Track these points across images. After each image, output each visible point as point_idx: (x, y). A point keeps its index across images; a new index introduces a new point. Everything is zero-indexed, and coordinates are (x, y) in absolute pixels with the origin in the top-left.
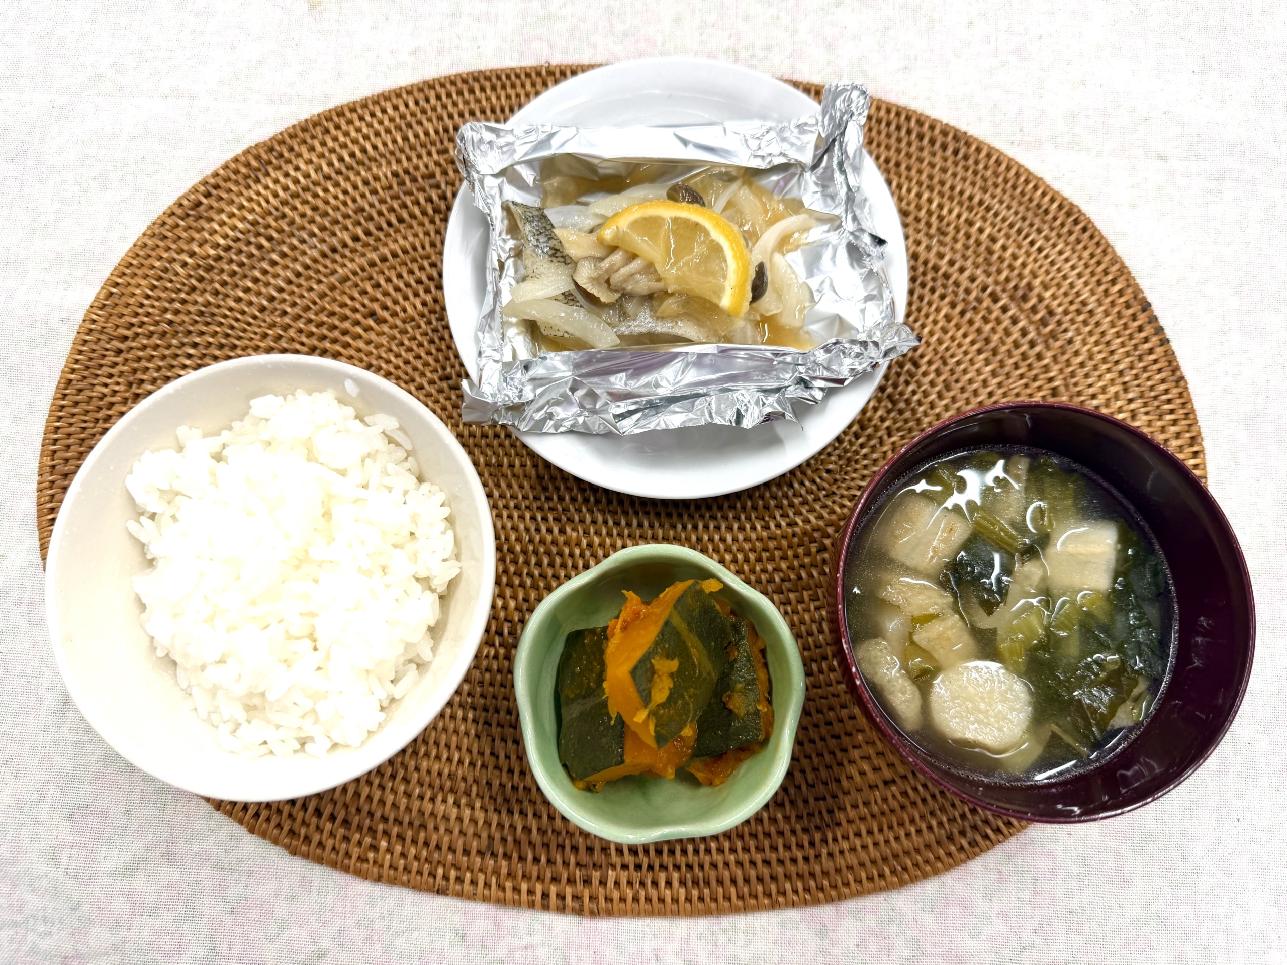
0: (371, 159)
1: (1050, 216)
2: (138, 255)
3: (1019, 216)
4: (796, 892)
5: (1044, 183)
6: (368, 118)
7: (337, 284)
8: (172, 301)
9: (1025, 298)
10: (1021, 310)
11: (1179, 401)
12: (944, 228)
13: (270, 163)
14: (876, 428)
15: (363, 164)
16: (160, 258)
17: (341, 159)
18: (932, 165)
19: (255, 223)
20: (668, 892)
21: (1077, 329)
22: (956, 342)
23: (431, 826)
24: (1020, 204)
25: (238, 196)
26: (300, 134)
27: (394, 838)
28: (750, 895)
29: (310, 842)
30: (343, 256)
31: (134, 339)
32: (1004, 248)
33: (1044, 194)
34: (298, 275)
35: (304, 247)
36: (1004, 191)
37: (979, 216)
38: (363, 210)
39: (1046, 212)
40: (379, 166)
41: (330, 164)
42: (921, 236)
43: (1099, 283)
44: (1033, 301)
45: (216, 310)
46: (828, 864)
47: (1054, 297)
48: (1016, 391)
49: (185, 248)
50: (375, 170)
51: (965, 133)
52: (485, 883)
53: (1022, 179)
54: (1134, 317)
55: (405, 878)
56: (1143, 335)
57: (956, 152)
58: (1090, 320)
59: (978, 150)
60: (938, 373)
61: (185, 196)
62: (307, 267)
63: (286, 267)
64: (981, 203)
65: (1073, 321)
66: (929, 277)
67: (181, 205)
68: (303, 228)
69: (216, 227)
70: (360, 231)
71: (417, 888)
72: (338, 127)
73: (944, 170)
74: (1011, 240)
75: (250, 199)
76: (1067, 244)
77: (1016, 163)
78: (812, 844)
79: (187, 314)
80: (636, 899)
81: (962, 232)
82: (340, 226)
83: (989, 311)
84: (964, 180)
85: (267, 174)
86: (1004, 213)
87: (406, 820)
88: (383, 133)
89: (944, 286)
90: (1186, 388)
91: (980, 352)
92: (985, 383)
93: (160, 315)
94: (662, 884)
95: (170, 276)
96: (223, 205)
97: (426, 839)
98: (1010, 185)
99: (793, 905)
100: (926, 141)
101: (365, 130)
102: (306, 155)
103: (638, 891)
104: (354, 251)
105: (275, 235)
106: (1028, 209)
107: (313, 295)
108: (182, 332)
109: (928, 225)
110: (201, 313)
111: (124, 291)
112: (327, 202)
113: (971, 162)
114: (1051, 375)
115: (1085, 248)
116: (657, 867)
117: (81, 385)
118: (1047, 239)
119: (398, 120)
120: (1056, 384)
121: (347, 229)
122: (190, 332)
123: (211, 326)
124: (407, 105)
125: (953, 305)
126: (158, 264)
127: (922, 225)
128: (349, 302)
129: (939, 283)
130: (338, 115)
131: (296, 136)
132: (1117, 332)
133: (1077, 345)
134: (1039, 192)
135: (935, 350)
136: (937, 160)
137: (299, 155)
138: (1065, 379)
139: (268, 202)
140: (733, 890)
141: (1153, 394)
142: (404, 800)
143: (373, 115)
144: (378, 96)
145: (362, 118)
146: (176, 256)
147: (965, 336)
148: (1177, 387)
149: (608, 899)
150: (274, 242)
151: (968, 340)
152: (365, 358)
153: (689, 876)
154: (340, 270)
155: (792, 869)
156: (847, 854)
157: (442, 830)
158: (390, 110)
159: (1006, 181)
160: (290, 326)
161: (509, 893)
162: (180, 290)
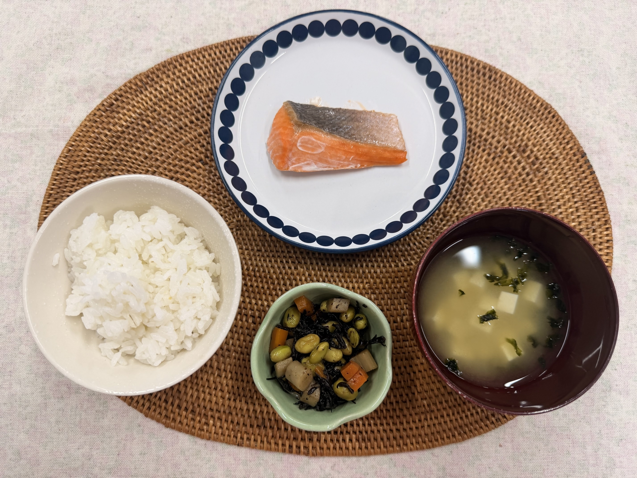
0: (198, 81)
1: (537, 110)
2: (83, 131)
3: (521, 110)
4: (412, 444)
5: (534, 93)
6: (196, 60)
7: (183, 145)
8: (100, 154)
9: (524, 151)
10: (523, 157)
11: (599, 202)
12: (484, 116)
13: (147, 83)
14: (451, 216)
15: (194, 84)
16: (94, 132)
17: (183, 82)
18: (478, 84)
19: (141, 114)
20: (350, 444)
21: (550, 167)
22: (491, 173)
23: (234, 413)
24: (522, 103)
25: (132, 100)
26: (162, 68)
27: (216, 419)
28: (390, 445)
29: (175, 421)
30: (186, 131)
31: (82, 173)
32: (514, 126)
33: (534, 99)
34: (163, 140)
35: (166, 126)
36: (514, 97)
37: (502, 110)
38: (195, 107)
39: (535, 108)
40: (203, 85)
41: (178, 84)
42: (473, 120)
43: (561, 144)
44: (528, 153)
45: (122, 158)
46: (427, 430)
47: (538, 150)
48: (519, 198)
49: (106, 127)
50: (200, 87)
51: (495, 67)
52: (261, 441)
53: (523, 91)
54: (578, 161)
55: (222, 438)
56: (582, 169)
57: (490, 77)
58: (556, 162)
59: (501, 76)
60: (482, 189)
61: (105, 100)
62: (168, 137)
63: (157, 137)
64: (503, 103)
65: (548, 163)
66: (477, 140)
67: (103, 105)
68: (165, 117)
69: (121, 116)
70: (193, 118)
71: (228, 443)
72: (181, 65)
73: (484, 87)
74: (517, 122)
75: (138, 102)
76: (545, 124)
77: (520, 83)
78: (420, 421)
79: (108, 160)
80: (335, 448)
81: (493, 118)
82: (183, 115)
83: (507, 158)
84: (494, 91)
85: (146, 89)
86: (514, 108)
87: (222, 410)
88: (204, 68)
89: (485, 145)
90: (603, 196)
91: (502, 178)
92: (505, 194)
93: (94, 161)
94: (347, 440)
95: (99, 141)
96: (124, 105)
97: (232, 420)
98: (517, 94)
99: (411, 450)
100: (475, 72)
101: (195, 67)
102: (166, 80)
103: (336, 444)
104: (191, 128)
105: (151, 120)
106: (526, 106)
107: (171, 151)
108: (106, 169)
109: (477, 114)
110: (115, 160)
111: (76, 149)
112: (177, 104)
113: (498, 82)
114: (537, 189)
115: (554, 126)
116: (345, 432)
117: (56, 196)
118: (535, 121)
119: (211, 61)
120: (539, 194)
121: (187, 117)
122: (110, 169)
123: (120, 167)
124: (215, 54)
125: (489, 154)
126: (92, 135)
127: (473, 114)
128: (189, 154)
129: (482, 143)
130: (181, 59)
131: (160, 69)
132: (569, 168)
133: (550, 174)
134: (531, 98)
135: (480, 177)
136: (481, 81)
137: (162, 80)
138: (544, 192)
139: (147, 103)
140: (382, 443)
141: (586, 199)
142: (221, 400)
143: (198, 59)
144: (201, 49)
145: (193, 61)
146: (102, 131)
147: (495, 170)
148: (598, 195)
149: (321, 448)
150: (151, 124)
151: (496, 172)
152: (198, 182)
153: (360, 436)
154: (184, 138)
155: (410, 433)
156: (437, 426)
157: (239, 415)
158: (207, 56)
159: (515, 92)
160: (160, 166)
161: (273, 445)
162: (104, 148)
